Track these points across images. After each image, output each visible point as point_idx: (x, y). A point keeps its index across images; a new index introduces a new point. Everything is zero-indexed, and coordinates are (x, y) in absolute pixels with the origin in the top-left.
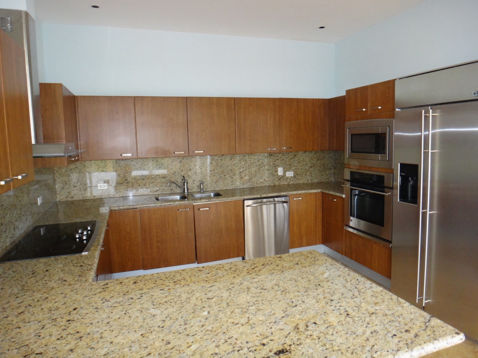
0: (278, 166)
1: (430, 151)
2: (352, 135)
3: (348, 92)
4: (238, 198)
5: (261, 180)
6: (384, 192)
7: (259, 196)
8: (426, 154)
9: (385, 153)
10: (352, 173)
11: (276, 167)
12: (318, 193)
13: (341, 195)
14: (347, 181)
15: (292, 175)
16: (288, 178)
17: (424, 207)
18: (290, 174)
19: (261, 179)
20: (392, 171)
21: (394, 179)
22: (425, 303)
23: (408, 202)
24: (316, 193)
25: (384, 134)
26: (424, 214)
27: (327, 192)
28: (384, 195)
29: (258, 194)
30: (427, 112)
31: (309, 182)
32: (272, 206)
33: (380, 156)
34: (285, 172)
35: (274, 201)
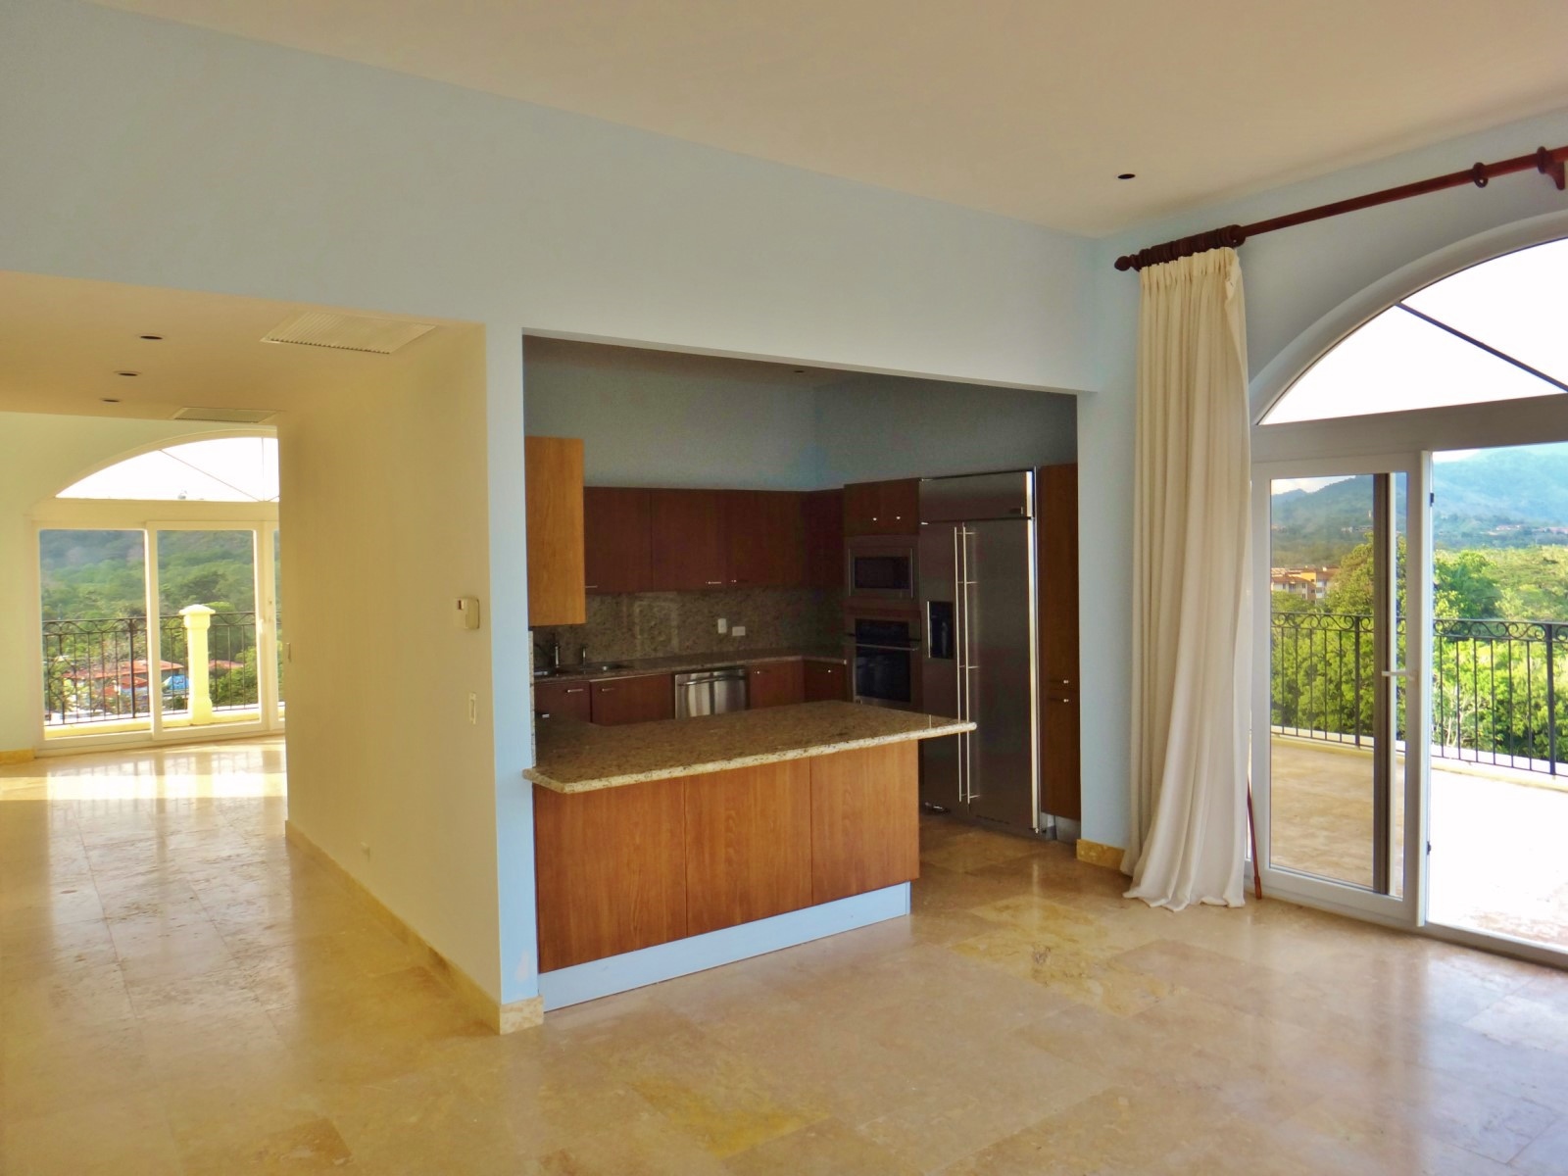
0: (719, 616)
1: (966, 583)
2: (857, 559)
3: (848, 487)
4: (664, 669)
5: (687, 644)
6: (909, 646)
7: (699, 667)
8: (961, 587)
9: (908, 587)
10: (859, 623)
11: (714, 617)
12: (797, 662)
13: (841, 661)
14: (851, 635)
15: (743, 634)
16: (735, 638)
17: (963, 662)
18: (739, 631)
19: (688, 640)
20: (919, 615)
21: (922, 628)
22: (971, 799)
23: (942, 657)
24: (792, 662)
25: (907, 559)
26: (963, 671)
27: (814, 658)
28: (909, 651)
29: (697, 664)
30: (960, 530)
31: (774, 646)
32: (705, 687)
33: (901, 593)
34: (730, 628)
35: (711, 676)
